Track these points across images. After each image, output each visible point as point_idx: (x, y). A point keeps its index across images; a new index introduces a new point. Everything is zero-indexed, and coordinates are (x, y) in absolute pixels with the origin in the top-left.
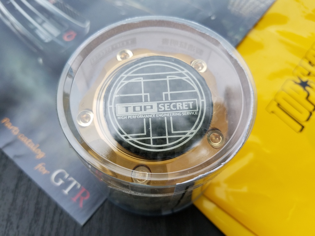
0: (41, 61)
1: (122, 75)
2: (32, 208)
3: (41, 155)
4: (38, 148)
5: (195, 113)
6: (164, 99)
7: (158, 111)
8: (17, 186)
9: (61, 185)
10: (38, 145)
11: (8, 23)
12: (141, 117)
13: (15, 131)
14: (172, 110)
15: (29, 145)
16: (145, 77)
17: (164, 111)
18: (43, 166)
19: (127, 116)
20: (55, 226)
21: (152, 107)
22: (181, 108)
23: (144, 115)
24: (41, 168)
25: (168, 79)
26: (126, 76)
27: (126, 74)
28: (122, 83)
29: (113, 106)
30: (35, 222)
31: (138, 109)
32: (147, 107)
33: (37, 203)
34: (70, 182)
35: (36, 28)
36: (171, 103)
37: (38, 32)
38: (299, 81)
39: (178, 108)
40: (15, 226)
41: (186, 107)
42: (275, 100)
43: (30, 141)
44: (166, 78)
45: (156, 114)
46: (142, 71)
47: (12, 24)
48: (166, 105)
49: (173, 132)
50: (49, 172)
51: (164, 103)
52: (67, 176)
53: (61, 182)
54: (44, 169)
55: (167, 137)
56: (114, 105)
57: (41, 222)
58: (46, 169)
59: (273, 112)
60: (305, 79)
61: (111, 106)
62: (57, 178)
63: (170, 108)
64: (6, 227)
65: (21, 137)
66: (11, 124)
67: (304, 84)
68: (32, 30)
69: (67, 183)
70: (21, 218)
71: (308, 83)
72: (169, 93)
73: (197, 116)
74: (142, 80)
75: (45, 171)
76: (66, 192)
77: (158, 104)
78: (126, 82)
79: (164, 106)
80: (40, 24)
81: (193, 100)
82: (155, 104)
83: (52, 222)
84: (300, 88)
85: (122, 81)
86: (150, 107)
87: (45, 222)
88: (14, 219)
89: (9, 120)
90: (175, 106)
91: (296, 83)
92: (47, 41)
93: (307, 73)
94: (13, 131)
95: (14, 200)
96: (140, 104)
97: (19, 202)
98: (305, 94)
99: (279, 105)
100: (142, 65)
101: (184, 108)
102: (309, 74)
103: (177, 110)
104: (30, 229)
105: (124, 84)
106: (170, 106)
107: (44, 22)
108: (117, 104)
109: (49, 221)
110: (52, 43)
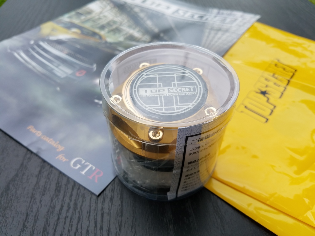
0: (58, 89)
1: (143, 73)
2: (53, 186)
3: (61, 148)
4: (58, 144)
5: (195, 93)
6: (173, 86)
7: (169, 93)
8: (40, 172)
9: (79, 168)
10: (58, 142)
11: (30, 67)
12: (156, 95)
13: (39, 134)
14: (178, 92)
15: (50, 143)
16: (159, 74)
17: (173, 92)
18: (62, 156)
19: (146, 95)
20: (73, 198)
21: (164, 90)
22: (185, 91)
23: (158, 95)
24: (62, 158)
25: (175, 75)
26: (146, 74)
27: (146, 72)
28: (143, 78)
29: (136, 90)
30: (56, 196)
31: (154, 91)
32: (160, 90)
33: (58, 183)
34: (87, 166)
35: (53, 69)
36: (177, 88)
37: (55, 72)
38: (259, 91)
39: (183, 91)
40: (38, 201)
41: (188, 90)
42: (243, 104)
43: (51, 139)
44: (174, 74)
45: (167, 94)
46: (157, 71)
47: (34, 67)
48: (174, 89)
49: (179, 104)
50: (68, 160)
51: (173, 88)
52: (83, 162)
53: (79, 166)
54: (64, 158)
55: (175, 107)
56: (138, 89)
57: (61, 196)
58: (65, 158)
59: (242, 112)
60: (264, 90)
61: (135, 90)
62: (75, 164)
63: (177, 91)
64: (30, 202)
65: (43, 137)
66: (35, 129)
67: (264, 93)
68: (51, 71)
69: (84, 167)
70: (43, 195)
71: (267, 92)
72: (176, 82)
73: (196, 95)
74: (157, 76)
75: (64, 160)
76: (83, 173)
77: (168, 89)
78: (146, 77)
79: (173, 90)
80: (57, 67)
81: (193, 86)
82: (166, 89)
83: (71, 196)
84: (261, 96)
85: (143, 76)
86: (163, 90)
87: (64, 196)
88: (38, 196)
89: (33, 127)
90: (180, 90)
91: (257, 92)
92: (62, 77)
93: (265, 86)
94: (37, 134)
95: (38, 182)
96: (155, 89)
97: (42, 183)
98: (266, 99)
99: (246, 107)
100: (157, 68)
101: (187, 91)
102: (267, 86)
103: (182, 92)
104: (52, 201)
105: (144, 78)
106: (177, 89)
107: (59, 65)
108: (139, 89)
109: (68, 195)
110: (66, 78)
